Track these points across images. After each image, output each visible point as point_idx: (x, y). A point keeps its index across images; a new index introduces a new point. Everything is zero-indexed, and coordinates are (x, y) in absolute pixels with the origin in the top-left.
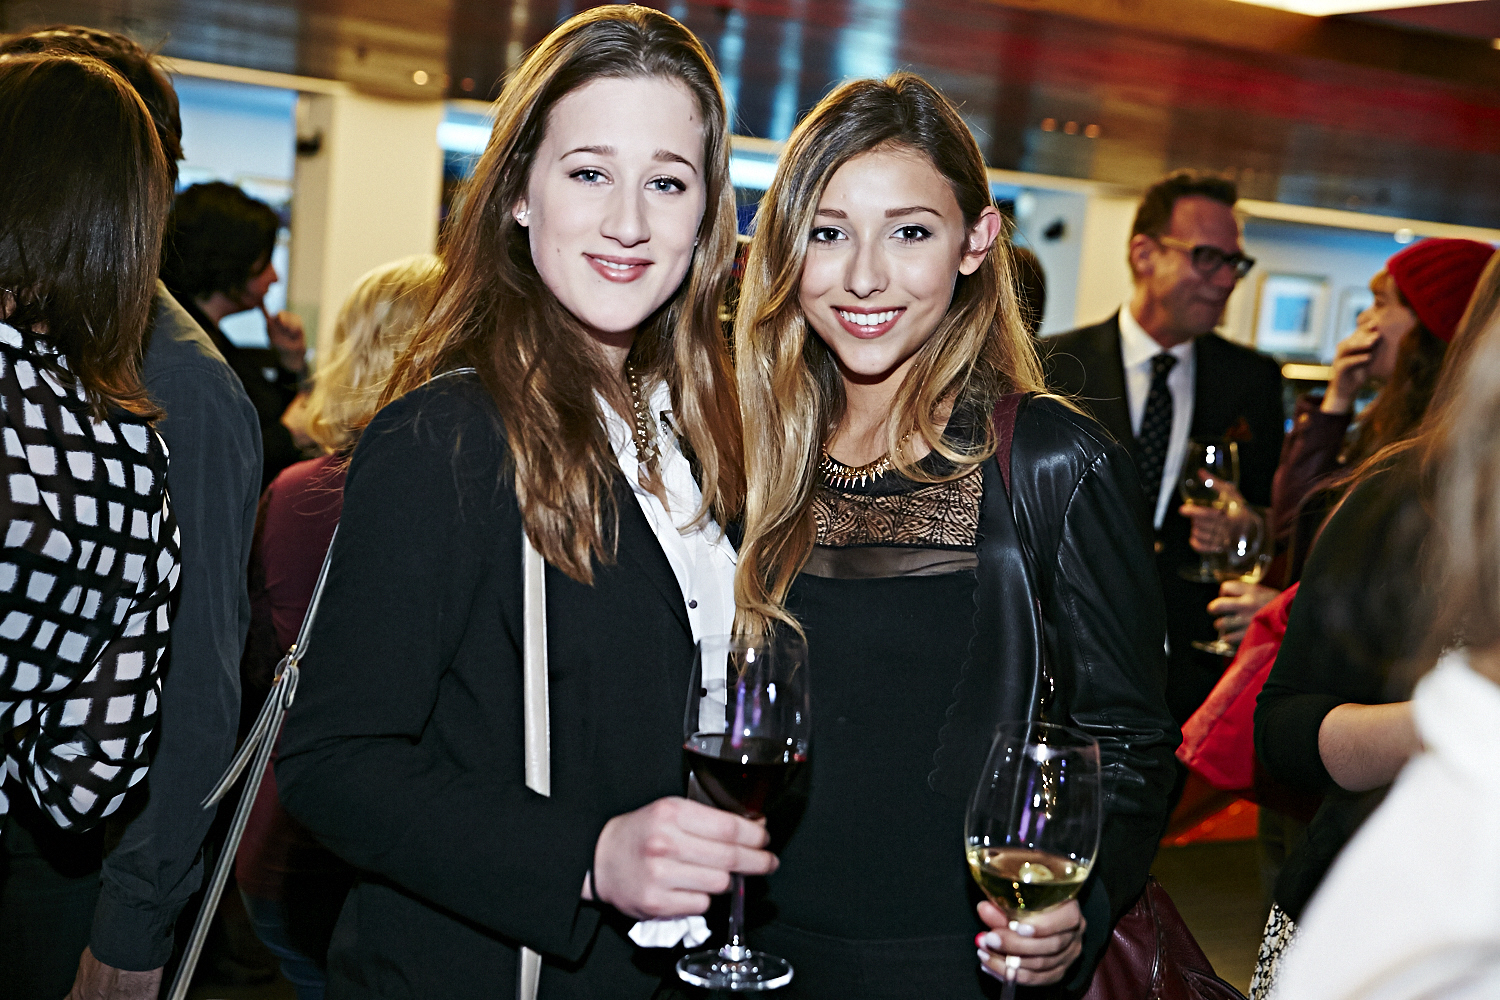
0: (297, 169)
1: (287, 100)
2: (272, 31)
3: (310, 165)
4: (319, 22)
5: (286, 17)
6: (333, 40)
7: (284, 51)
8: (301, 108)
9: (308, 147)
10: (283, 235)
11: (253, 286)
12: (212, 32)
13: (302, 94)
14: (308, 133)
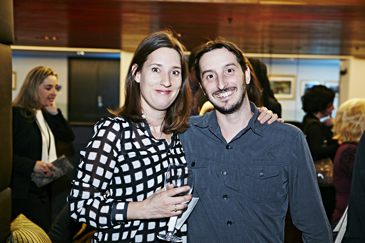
0: (340, 78)
1: (337, 62)
2: (334, 46)
3: (344, 77)
4: (346, 42)
5: (337, 42)
6: (350, 46)
7: (337, 50)
8: (341, 63)
9: (343, 73)
10: (337, 95)
11: (328, 110)
12: (319, 48)
13: (342, 60)
14: (343, 69)
